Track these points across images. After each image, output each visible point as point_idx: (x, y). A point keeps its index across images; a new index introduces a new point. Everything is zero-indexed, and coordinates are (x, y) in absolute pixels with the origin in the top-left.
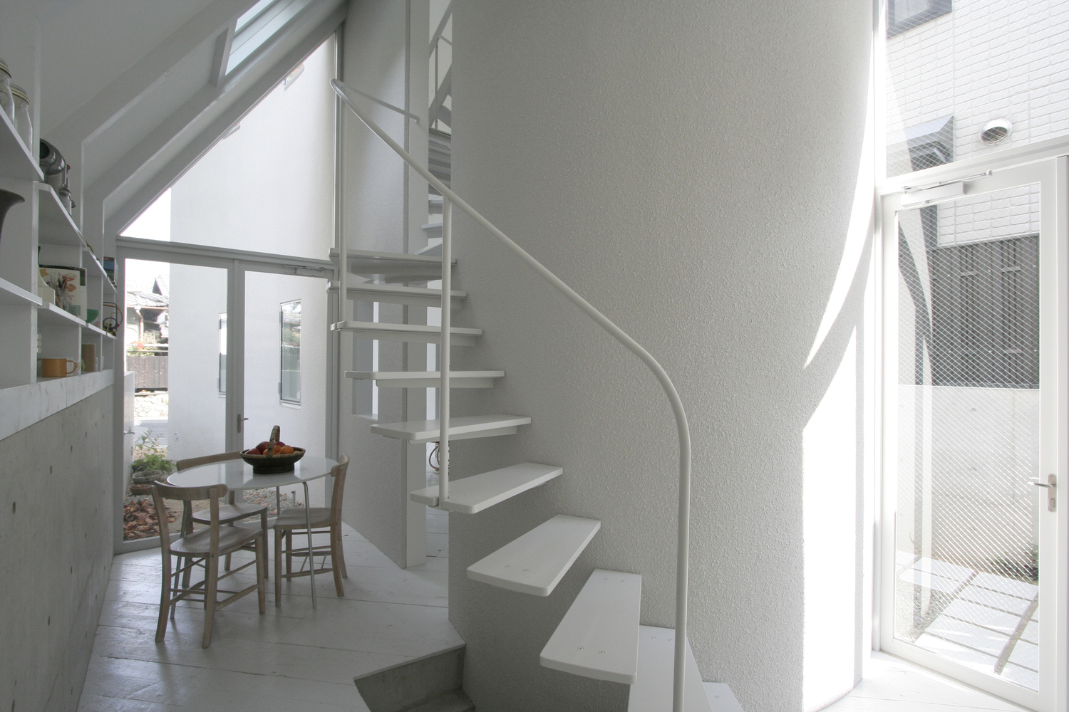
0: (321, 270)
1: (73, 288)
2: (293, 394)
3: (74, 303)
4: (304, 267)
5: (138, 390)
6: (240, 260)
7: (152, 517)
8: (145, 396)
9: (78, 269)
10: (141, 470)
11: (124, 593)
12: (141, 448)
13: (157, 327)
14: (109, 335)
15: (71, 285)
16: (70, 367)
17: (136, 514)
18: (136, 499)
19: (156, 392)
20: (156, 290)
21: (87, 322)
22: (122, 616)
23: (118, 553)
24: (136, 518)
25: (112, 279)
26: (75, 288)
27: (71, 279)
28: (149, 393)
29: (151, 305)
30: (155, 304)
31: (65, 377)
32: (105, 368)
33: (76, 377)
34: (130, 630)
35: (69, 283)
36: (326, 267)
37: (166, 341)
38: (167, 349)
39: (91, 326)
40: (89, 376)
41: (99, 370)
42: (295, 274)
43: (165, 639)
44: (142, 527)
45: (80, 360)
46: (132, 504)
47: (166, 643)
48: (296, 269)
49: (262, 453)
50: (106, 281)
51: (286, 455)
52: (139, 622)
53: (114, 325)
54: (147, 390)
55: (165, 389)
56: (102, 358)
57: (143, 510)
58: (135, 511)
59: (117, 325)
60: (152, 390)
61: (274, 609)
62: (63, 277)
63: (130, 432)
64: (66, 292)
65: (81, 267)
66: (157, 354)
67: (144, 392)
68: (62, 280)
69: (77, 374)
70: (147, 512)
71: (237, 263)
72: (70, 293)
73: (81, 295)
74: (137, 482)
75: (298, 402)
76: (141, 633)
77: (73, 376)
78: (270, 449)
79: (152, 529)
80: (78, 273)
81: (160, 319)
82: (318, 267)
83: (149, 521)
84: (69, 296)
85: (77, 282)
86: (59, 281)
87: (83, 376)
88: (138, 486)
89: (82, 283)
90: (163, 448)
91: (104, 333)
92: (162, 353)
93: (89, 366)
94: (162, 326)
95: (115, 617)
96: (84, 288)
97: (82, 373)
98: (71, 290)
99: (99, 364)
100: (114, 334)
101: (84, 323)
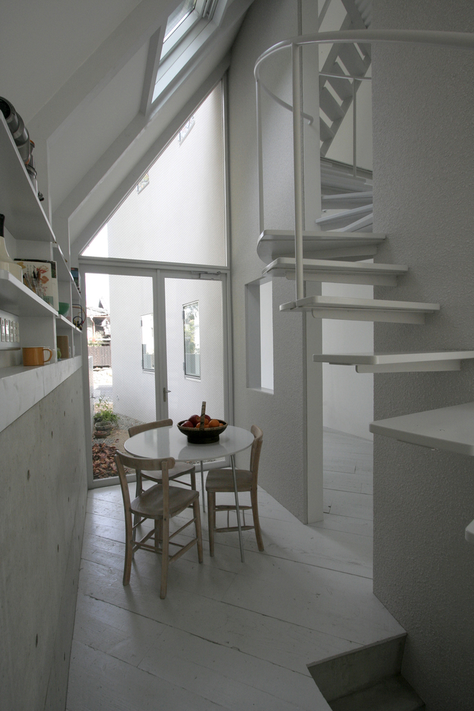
0: (218, 274)
1: (46, 280)
2: (193, 370)
3: (48, 294)
4: (206, 273)
5: (95, 367)
6: (161, 270)
7: (108, 457)
8: (98, 371)
9: (49, 262)
10: (99, 421)
11: (97, 527)
12: (99, 406)
13: (102, 329)
14: (78, 329)
15: (44, 277)
16: (46, 355)
17: (99, 454)
18: (98, 441)
19: (104, 368)
20: (101, 306)
21: (60, 313)
22: (96, 551)
23: (90, 489)
24: (99, 457)
25: (77, 285)
26: (48, 280)
27: (44, 272)
28: (99, 369)
29: (99, 315)
30: (100, 314)
31: (43, 365)
32: (76, 355)
33: (53, 365)
34: (103, 567)
35: (42, 275)
36: (222, 271)
37: (108, 336)
38: (109, 341)
39: (63, 318)
40: (65, 362)
41: (72, 357)
42: (199, 278)
43: (130, 582)
44: (103, 466)
45: (56, 349)
46: (96, 445)
47: (132, 587)
48: (200, 274)
49: (195, 426)
50: (73, 285)
51: (215, 428)
52: (109, 560)
53: (80, 322)
54: (99, 367)
55: (108, 367)
56: (74, 347)
57: (103, 452)
58: (98, 452)
59: (82, 322)
60: (101, 367)
61: (209, 557)
62: (37, 269)
63: (93, 397)
64: (41, 283)
65: (52, 260)
66: (103, 345)
67: (97, 369)
68: (36, 272)
69: (54, 362)
70: (105, 453)
71: (158, 271)
72: (44, 285)
73: (53, 286)
74: (97, 429)
75: (198, 377)
76: (111, 572)
77: (51, 363)
78: (202, 423)
79: (110, 467)
80: (50, 264)
81: (103, 324)
82: (216, 271)
83: (107, 460)
84: (43, 288)
85: (49, 274)
86: (34, 273)
87: (60, 363)
88: (99, 432)
89: (54, 276)
90: (110, 405)
91: (74, 326)
92: (107, 344)
93: (64, 354)
94: (105, 328)
95: (93, 551)
96: (55, 280)
97: (59, 360)
98: (45, 282)
99: (72, 353)
100: (81, 329)
101: (57, 313)
